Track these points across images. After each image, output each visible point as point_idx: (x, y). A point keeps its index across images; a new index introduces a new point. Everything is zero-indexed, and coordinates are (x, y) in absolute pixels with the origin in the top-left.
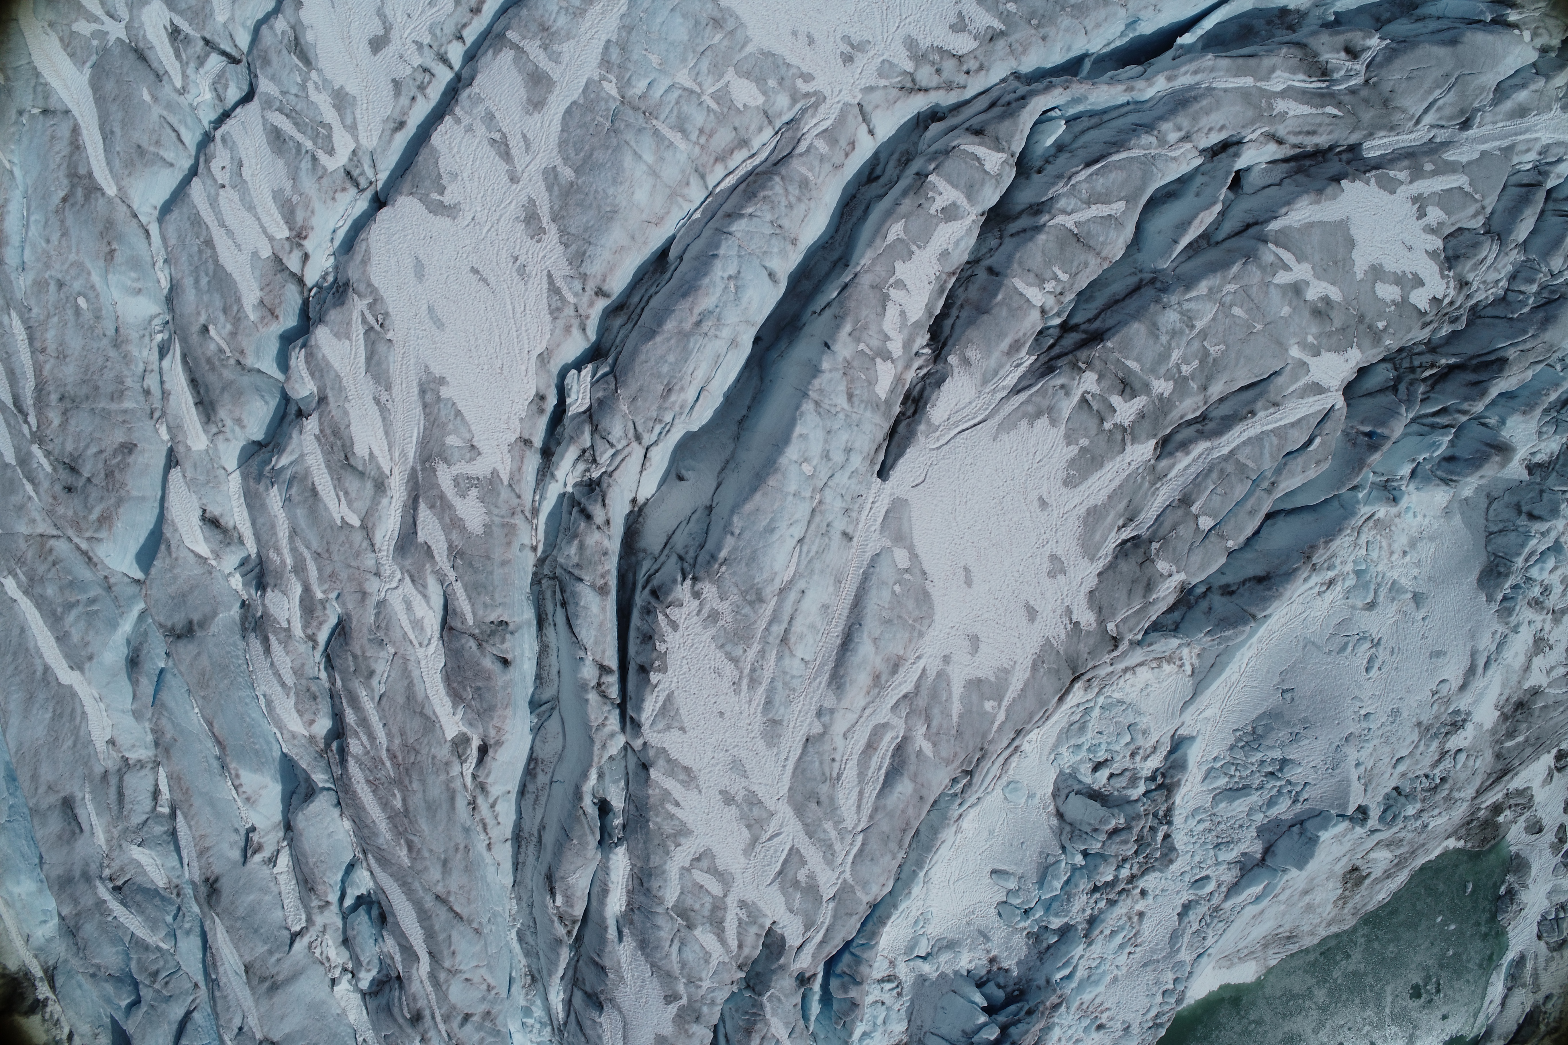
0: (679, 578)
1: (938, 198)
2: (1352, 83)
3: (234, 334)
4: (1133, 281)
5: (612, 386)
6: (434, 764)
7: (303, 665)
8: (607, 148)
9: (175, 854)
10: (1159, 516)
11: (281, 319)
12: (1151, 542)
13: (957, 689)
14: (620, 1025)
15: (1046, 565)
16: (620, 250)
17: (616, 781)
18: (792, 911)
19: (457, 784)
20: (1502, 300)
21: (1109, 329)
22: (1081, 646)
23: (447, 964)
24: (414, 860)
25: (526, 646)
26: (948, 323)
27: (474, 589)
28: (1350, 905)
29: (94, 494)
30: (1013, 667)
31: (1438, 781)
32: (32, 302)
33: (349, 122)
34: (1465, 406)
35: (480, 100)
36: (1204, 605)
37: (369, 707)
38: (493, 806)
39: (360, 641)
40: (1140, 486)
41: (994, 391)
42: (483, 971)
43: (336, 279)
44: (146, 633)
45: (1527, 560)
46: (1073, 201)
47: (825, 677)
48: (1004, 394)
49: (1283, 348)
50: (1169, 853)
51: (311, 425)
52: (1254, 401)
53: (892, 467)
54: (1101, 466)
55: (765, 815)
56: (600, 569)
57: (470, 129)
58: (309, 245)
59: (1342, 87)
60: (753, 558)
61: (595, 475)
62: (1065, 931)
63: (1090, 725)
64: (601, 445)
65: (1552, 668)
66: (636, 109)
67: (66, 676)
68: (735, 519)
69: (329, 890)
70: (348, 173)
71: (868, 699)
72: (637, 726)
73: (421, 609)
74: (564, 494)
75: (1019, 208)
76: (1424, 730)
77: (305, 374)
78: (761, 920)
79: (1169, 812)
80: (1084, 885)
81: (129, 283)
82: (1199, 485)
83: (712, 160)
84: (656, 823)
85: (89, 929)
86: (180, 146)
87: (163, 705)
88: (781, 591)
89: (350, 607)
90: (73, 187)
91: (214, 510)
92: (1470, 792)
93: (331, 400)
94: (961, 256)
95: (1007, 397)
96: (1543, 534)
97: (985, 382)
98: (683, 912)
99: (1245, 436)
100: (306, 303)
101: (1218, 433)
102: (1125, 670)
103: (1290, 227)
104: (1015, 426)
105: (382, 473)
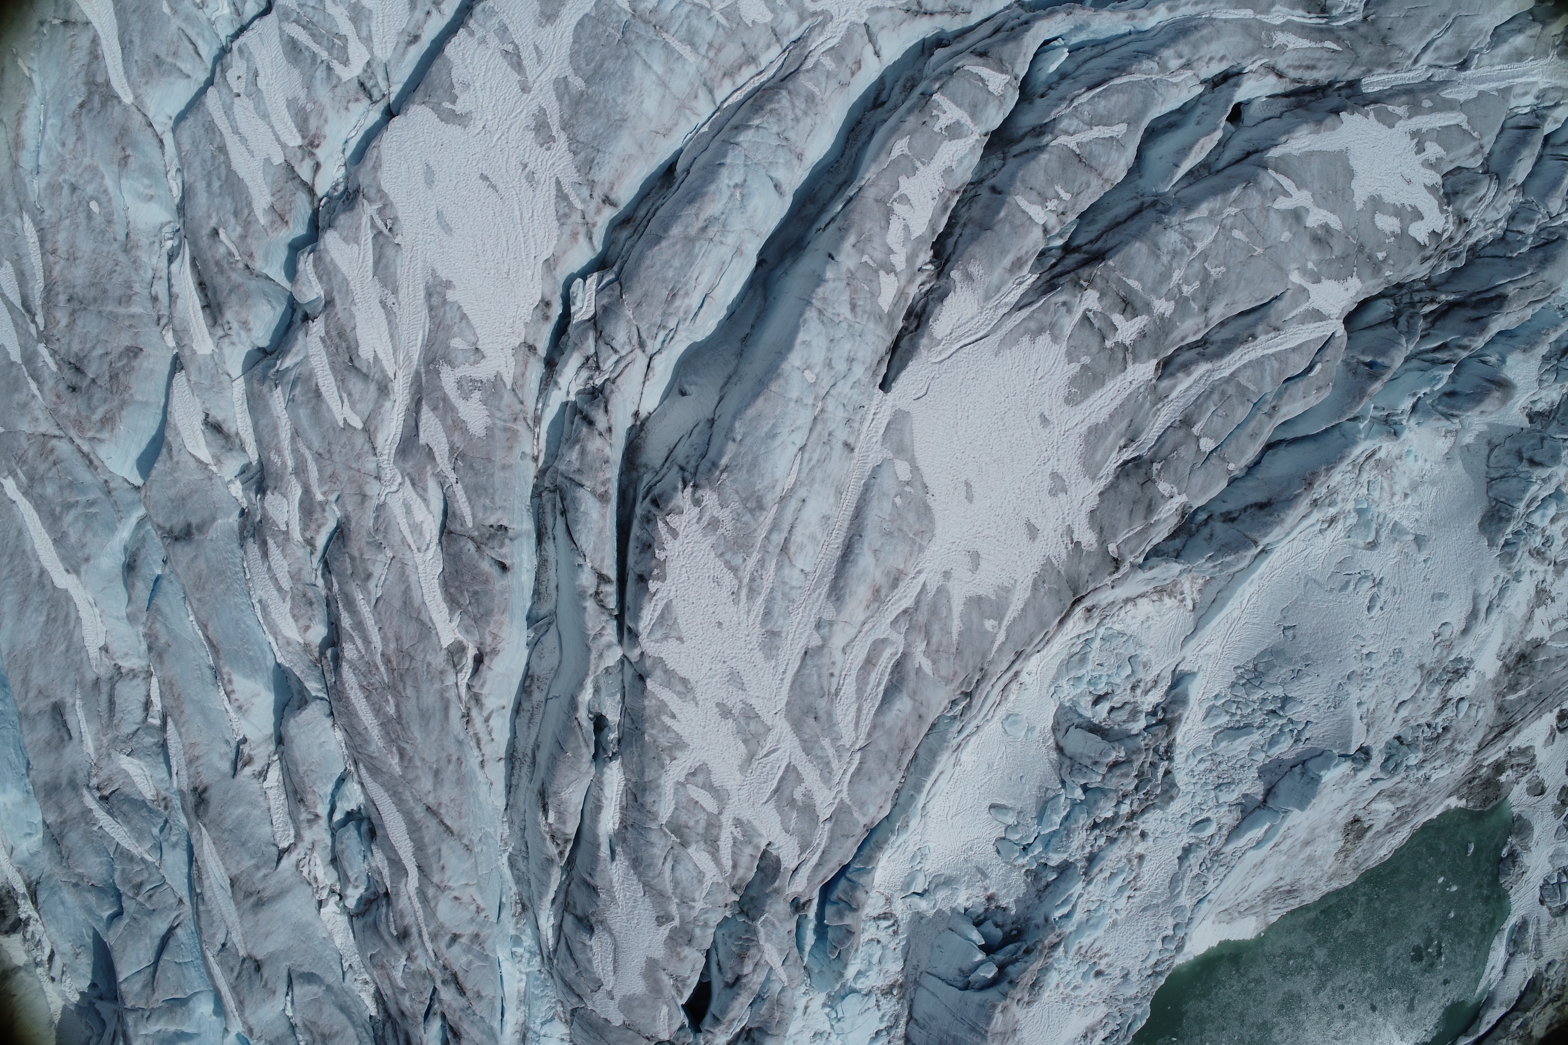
0: (680, 486)
1: (942, 116)
2: (1351, 19)
3: (243, 237)
4: (1136, 203)
5: (617, 292)
6: (428, 672)
7: (300, 570)
8: (618, 58)
9: (164, 766)
10: (1160, 437)
11: (291, 225)
12: (1152, 462)
13: (957, 607)
14: (611, 948)
15: (1047, 483)
16: (628, 159)
17: (613, 695)
18: (787, 831)
19: (452, 694)
20: (1501, 240)
21: (1111, 249)
22: (1082, 567)
23: (436, 879)
24: (405, 768)
25: (525, 556)
26: (951, 241)
27: (475, 492)
28: (1351, 859)
29: (98, 395)
30: (1014, 586)
31: (1440, 730)
32: (45, 204)
33: (364, 34)
34: (1465, 341)
35: (493, 13)
36: (1205, 532)
37: (365, 610)
38: (487, 720)
39: (357, 544)
40: (1142, 406)
41: (996, 307)
42: (472, 890)
43: (346, 189)
44: (144, 539)
45: (1528, 506)
46: (1075, 122)
47: (825, 589)
48: (1006, 310)
49: (1284, 273)
50: (1169, 790)
51: (317, 327)
52: (1255, 324)
53: (894, 380)
54: (1103, 384)
55: (762, 730)
56: (601, 476)
57: (483, 41)
58: (320, 153)
59: (1341, 23)
60: (754, 465)
61: (599, 382)
62: (1064, 869)
63: (1091, 656)
64: (605, 351)
65: (1555, 621)
66: (647, 22)
67: (62, 579)
68: (737, 424)
69: (319, 800)
70: (362, 85)
71: (868, 613)
72: (634, 635)
73: (420, 513)
74: (567, 403)
75: (1022, 131)
76: (1426, 673)
77: (313, 278)
78: (756, 840)
79: (1169, 748)
80: (1084, 820)
81: (141, 189)
82: (1201, 405)
83: (720, 75)
84: (651, 735)
85: (74, 838)
86: (197, 59)
87: (158, 610)
88: (782, 498)
89: (350, 509)
90: (90, 94)
91: (218, 415)
92: (1472, 745)
93: (338, 302)
94: (965, 174)
95: (1010, 313)
96: (1544, 480)
97: (987, 298)
98: (677, 828)
99: (1246, 359)
100: (316, 213)
101: (1219, 355)
102: (1127, 601)
103: (1289, 155)
104: (1017, 341)
105: (386, 376)
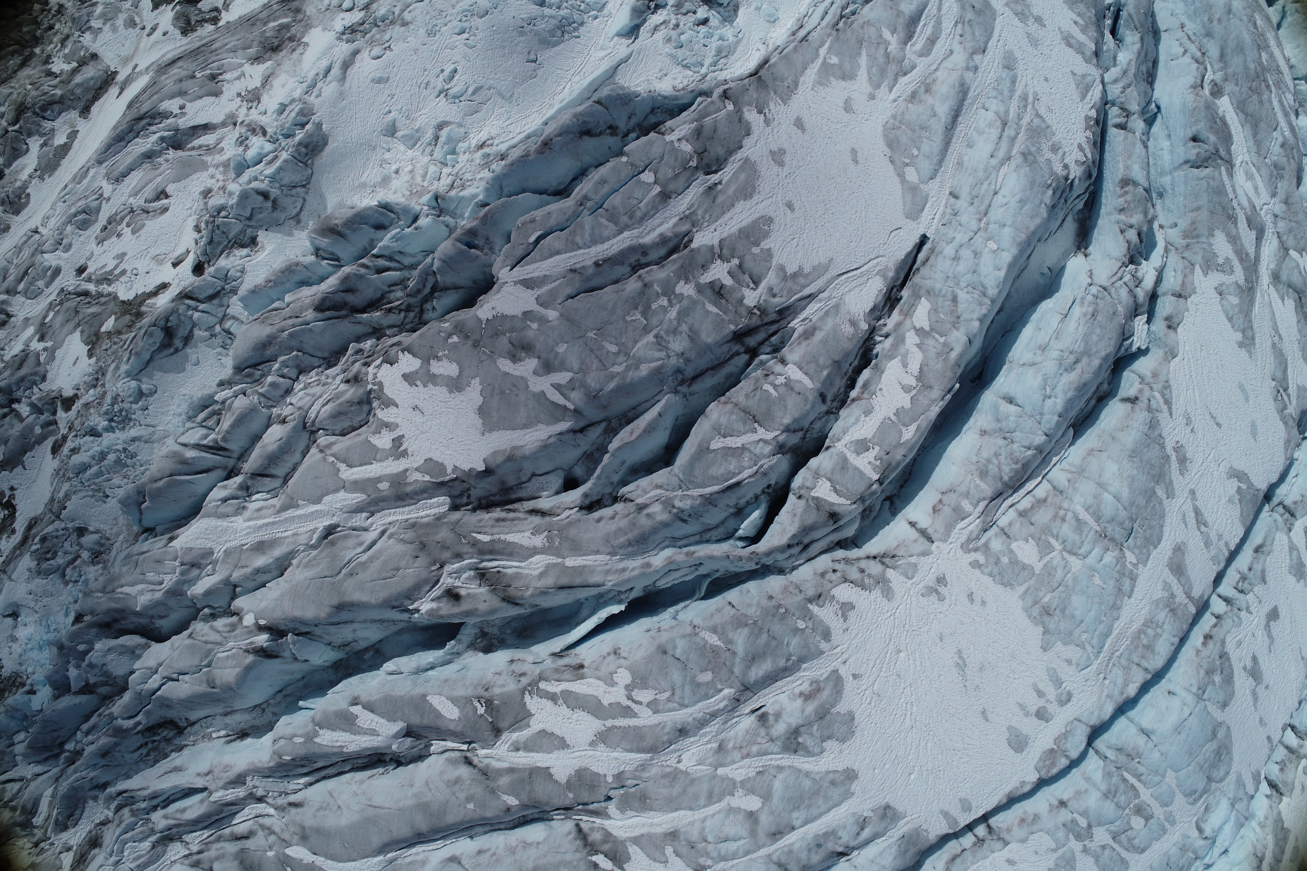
0: (1077, 181)
1: (872, 460)
2: (457, 565)
6: (1237, 80)
8: (1137, 507)
10: (688, 187)
12: (696, 168)
13: (862, 74)
15: (787, 159)
16: (1124, 428)
17: (1108, 49)
19: (1218, 66)
20: (302, 371)
21: (728, 342)
22: (755, 95)
26: (858, 361)
27: (1223, 194)
30: (814, 86)
33: (1294, 553)
34: (362, 272)
37: (1283, 124)
38: (1185, 51)
39: (1291, 169)
40: (706, 211)
41: (829, 298)
45: (277, 157)
46: (757, 451)
47: (971, 94)
48: (821, 296)
49: (566, 317)
52: (594, 276)
53: (915, 245)
54: (740, 231)
57: (1220, 537)
59: (468, 562)
60: (1033, 184)
61: (1131, 267)
63: (713, 53)
64: (1131, 286)
65: (238, 78)
66: (1112, 540)
70: (1293, 515)
71: (934, 76)
72: (1102, 83)
73: (1248, 187)
74: (1147, 259)
76: (397, 21)
82: (652, 208)
83: (1049, 500)
84: (1090, 12)
88: (1009, 159)
89: (1295, 193)
94: (848, 414)
95: (820, 292)
96: (256, 179)
97: (837, 307)
99: (606, 245)
101: (631, 250)
103: (548, 424)
104: (814, 268)
105: (1275, 286)
